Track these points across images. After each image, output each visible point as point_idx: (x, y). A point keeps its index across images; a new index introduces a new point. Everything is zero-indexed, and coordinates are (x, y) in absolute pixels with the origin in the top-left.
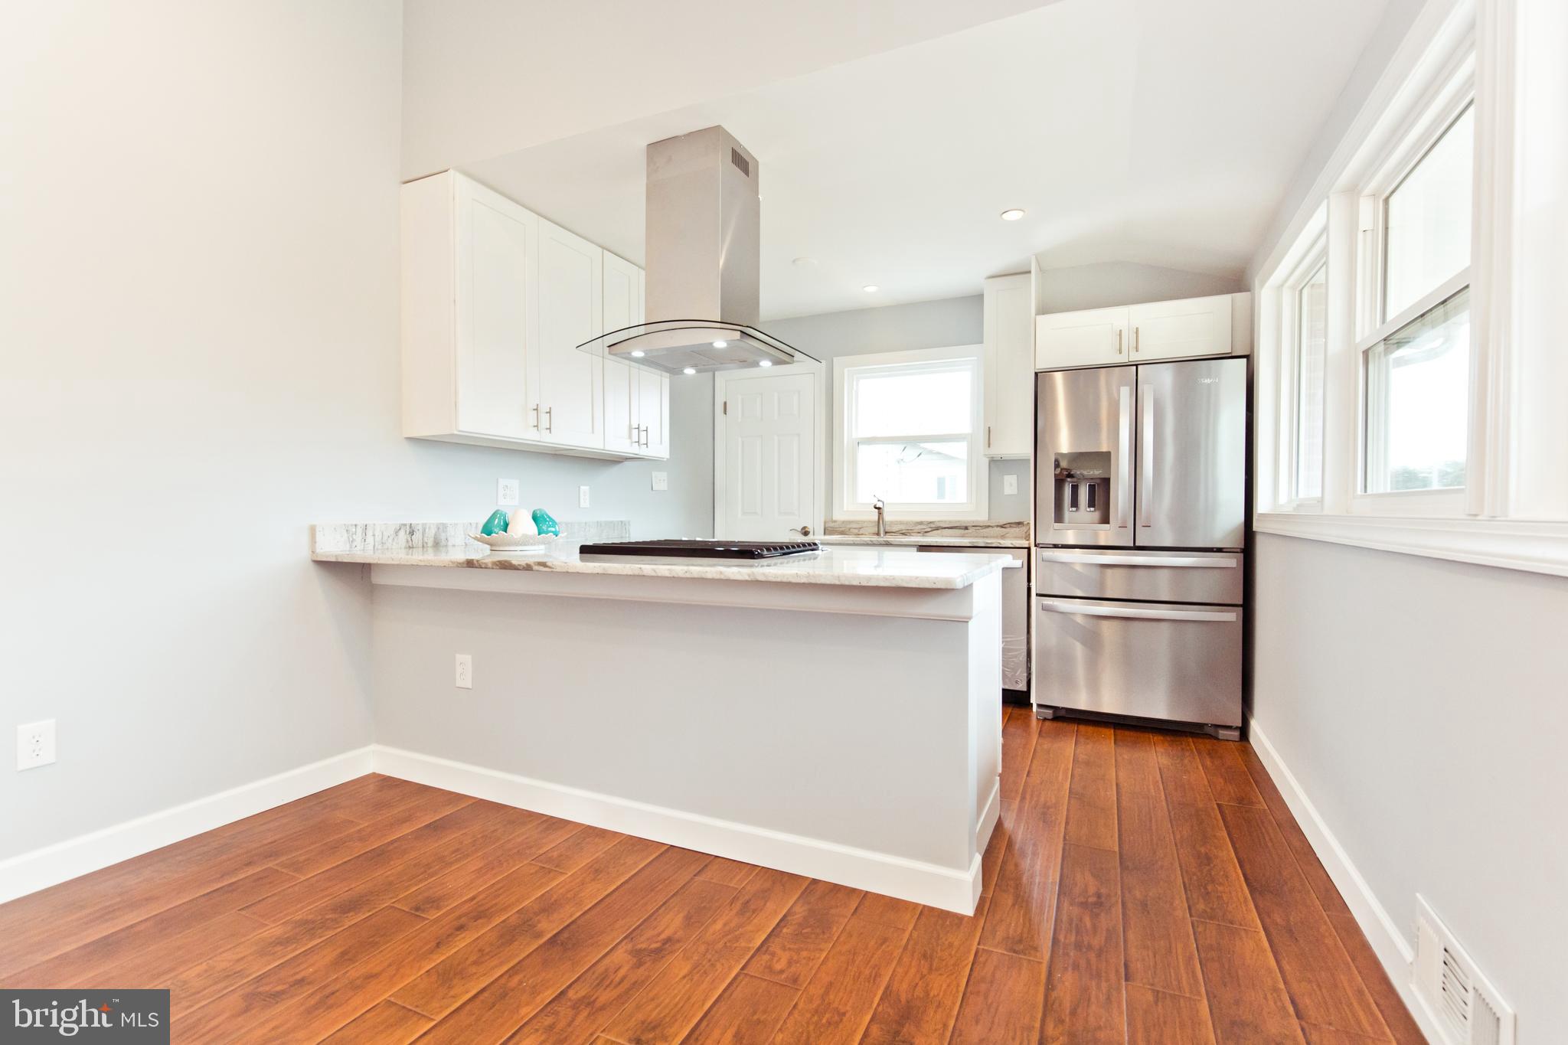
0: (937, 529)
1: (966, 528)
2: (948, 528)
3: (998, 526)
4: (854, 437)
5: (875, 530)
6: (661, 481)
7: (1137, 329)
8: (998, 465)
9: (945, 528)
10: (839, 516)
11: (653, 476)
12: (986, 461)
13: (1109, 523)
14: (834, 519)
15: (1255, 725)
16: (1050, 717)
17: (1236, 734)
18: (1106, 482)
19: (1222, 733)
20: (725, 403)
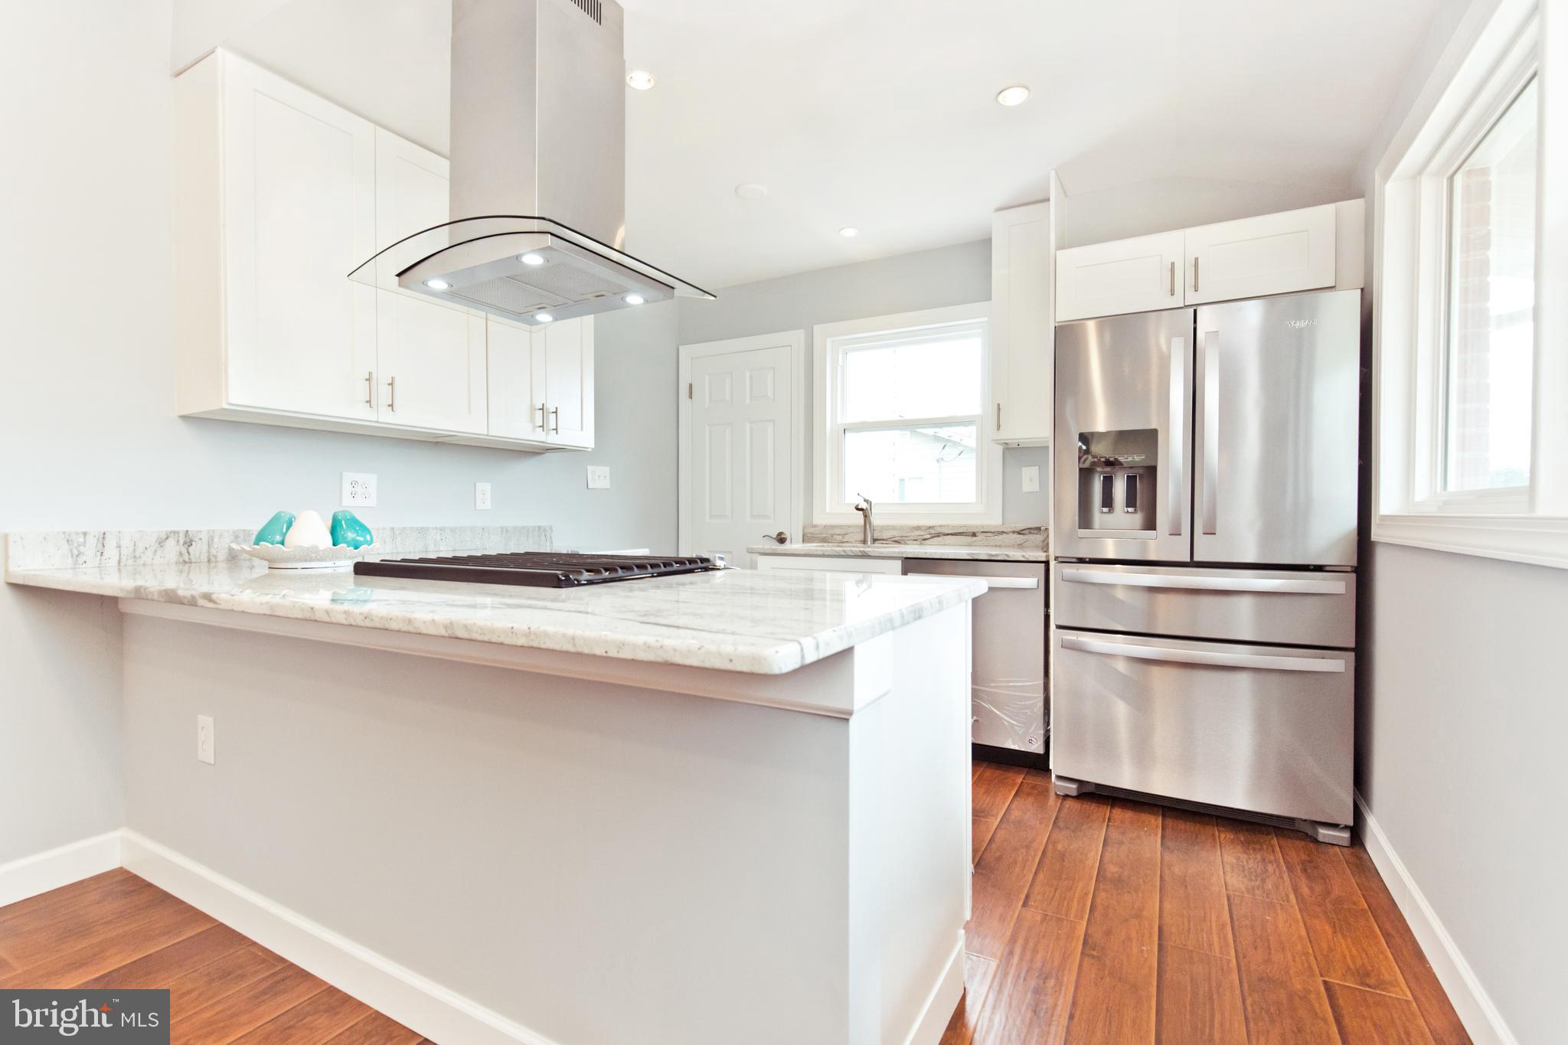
0: (938, 535)
1: (974, 535)
2: (952, 534)
3: (1014, 532)
4: (839, 422)
5: (861, 537)
6: (600, 477)
7: (1196, 259)
8: (1015, 453)
9: (948, 534)
10: (820, 519)
11: (589, 472)
12: (1000, 448)
13: (1155, 529)
14: (815, 523)
15: (1373, 824)
16: (1074, 793)
17: (1346, 835)
18: (1151, 472)
19: (1324, 833)
20: (691, 386)
